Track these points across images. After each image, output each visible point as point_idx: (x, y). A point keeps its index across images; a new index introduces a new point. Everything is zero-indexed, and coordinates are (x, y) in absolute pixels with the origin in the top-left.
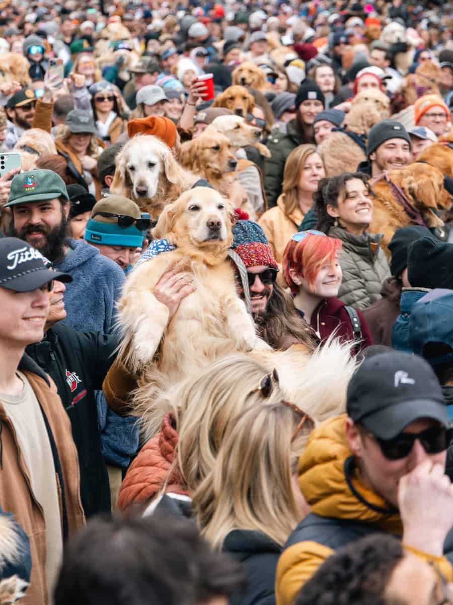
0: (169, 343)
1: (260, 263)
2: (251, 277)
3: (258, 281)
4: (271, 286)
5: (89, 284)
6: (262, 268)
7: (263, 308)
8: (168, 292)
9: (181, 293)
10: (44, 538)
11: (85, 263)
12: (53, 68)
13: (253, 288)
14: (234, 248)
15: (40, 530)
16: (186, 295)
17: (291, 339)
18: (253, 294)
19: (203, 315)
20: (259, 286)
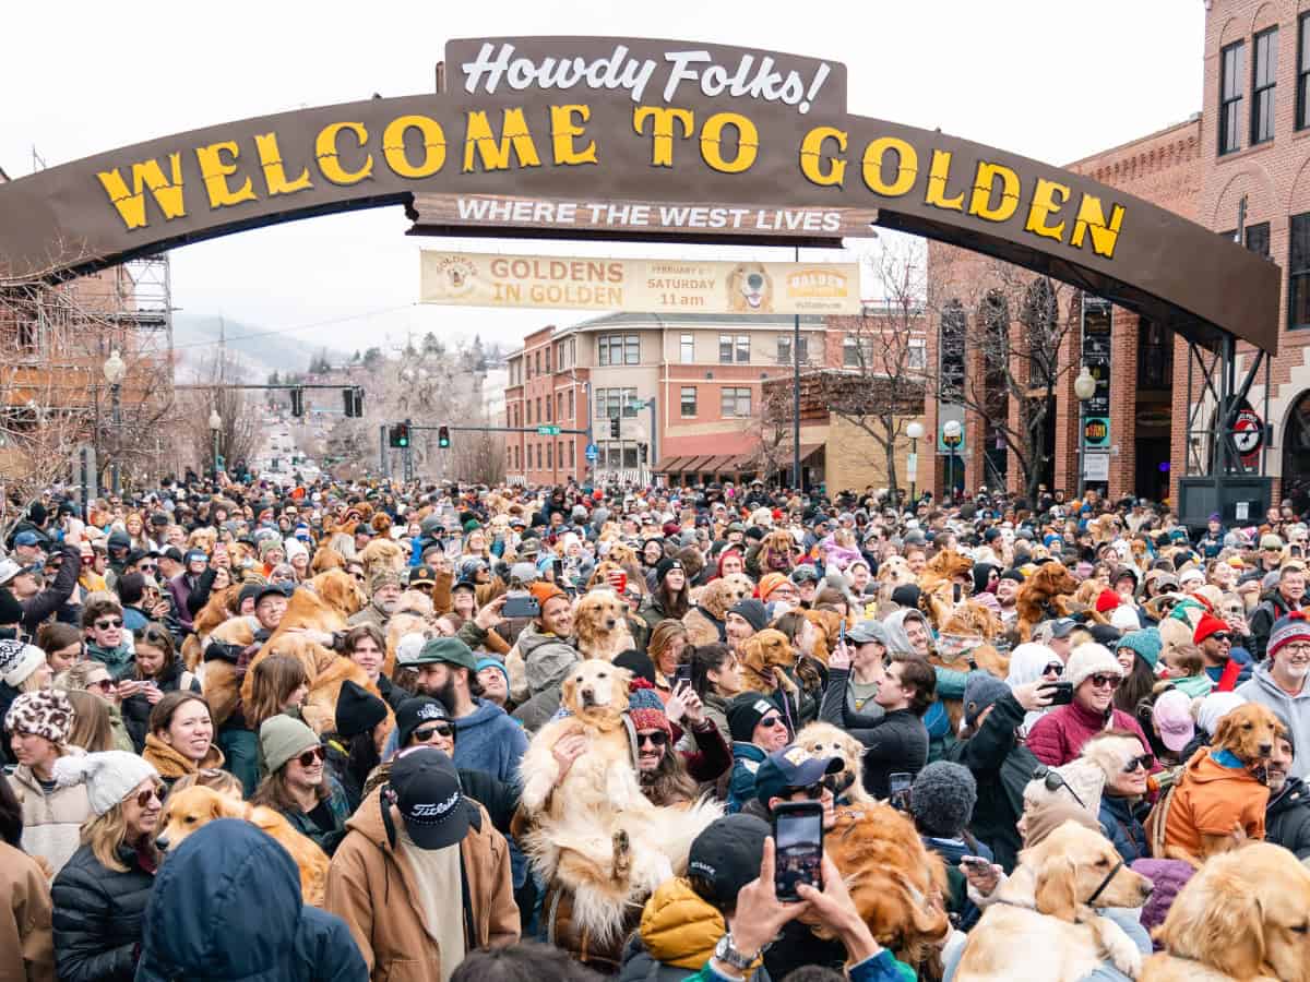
0: (557, 795)
1: (650, 726)
2: (641, 739)
3: (648, 741)
4: (663, 747)
5: (488, 738)
6: (653, 730)
7: (654, 766)
8: (563, 753)
9: (575, 752)
10: (438, 963)
11: (487, 721)
12: (452, 543)
13: (644, 748)
14: (627, 712)
15: (435, 956)
16: (578, 755)
17: (678, 797)
18: (642, 754)
19: (590, 774)
20: (649, 745)
